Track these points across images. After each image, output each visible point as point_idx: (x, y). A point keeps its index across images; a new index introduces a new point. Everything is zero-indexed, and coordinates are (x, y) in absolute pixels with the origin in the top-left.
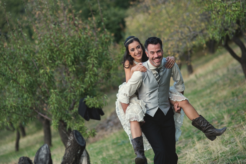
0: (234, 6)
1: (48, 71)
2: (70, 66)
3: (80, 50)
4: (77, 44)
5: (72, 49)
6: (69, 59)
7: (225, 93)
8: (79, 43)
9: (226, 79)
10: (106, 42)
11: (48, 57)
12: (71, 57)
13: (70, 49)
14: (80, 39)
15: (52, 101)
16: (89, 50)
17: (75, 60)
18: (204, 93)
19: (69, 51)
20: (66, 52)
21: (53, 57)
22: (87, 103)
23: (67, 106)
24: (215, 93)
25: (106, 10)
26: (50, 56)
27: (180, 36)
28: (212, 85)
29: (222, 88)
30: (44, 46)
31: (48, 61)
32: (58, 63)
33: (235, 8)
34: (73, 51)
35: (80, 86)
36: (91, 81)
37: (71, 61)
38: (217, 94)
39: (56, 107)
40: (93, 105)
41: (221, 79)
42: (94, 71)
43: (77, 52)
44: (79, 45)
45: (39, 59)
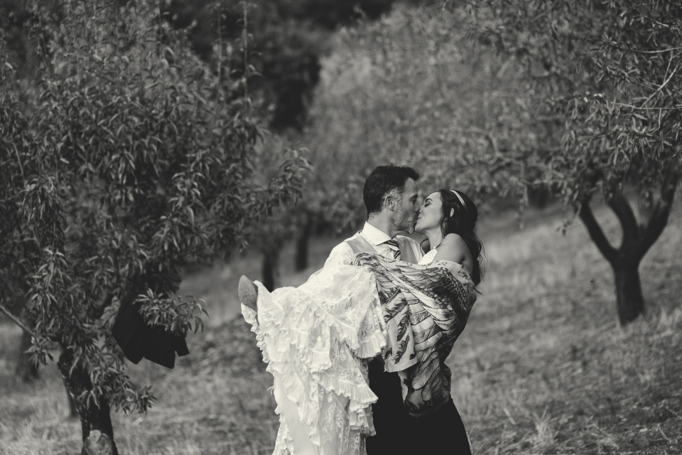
0: (637, 119)
1: (50, 189)
2: (119, 187)
3: (158, 145)
4: (154, 125)
5: (135, 138)
6: (123, 165)
7: (550, 342)
8: (162, 125)
9: (562, 299)
10: (242, 136)
11: (59, 145)
12: (127, 162)
13: (130, 137)
14: (167, 114)
15: (41, 280)
16: (185, 151)
17: (138, 171)
18: (494, 326)
19: (127, 142)
20: (116, 142)
21: (77, 148)
22: (144, 309)
23: (85, 302)
24: (523, 333)
25: (275, 23)
26: (68, 143)
27: (459, 157)
28: (521, 307)
29: (546, 322)
30: (55, 111)
31: (58, 158)
32: (87, 170)
33: (639, 128)
34: (137, 143)
35: (135, 252)
36: (171, 245)
37: (125, 172)
38: (527, 340)
39: (49, 303)
40: (159, 320)
41: (548, 295)
42: (185, 217)
43: (150, 149)
44: (161, 131)
45: (34, 146)
